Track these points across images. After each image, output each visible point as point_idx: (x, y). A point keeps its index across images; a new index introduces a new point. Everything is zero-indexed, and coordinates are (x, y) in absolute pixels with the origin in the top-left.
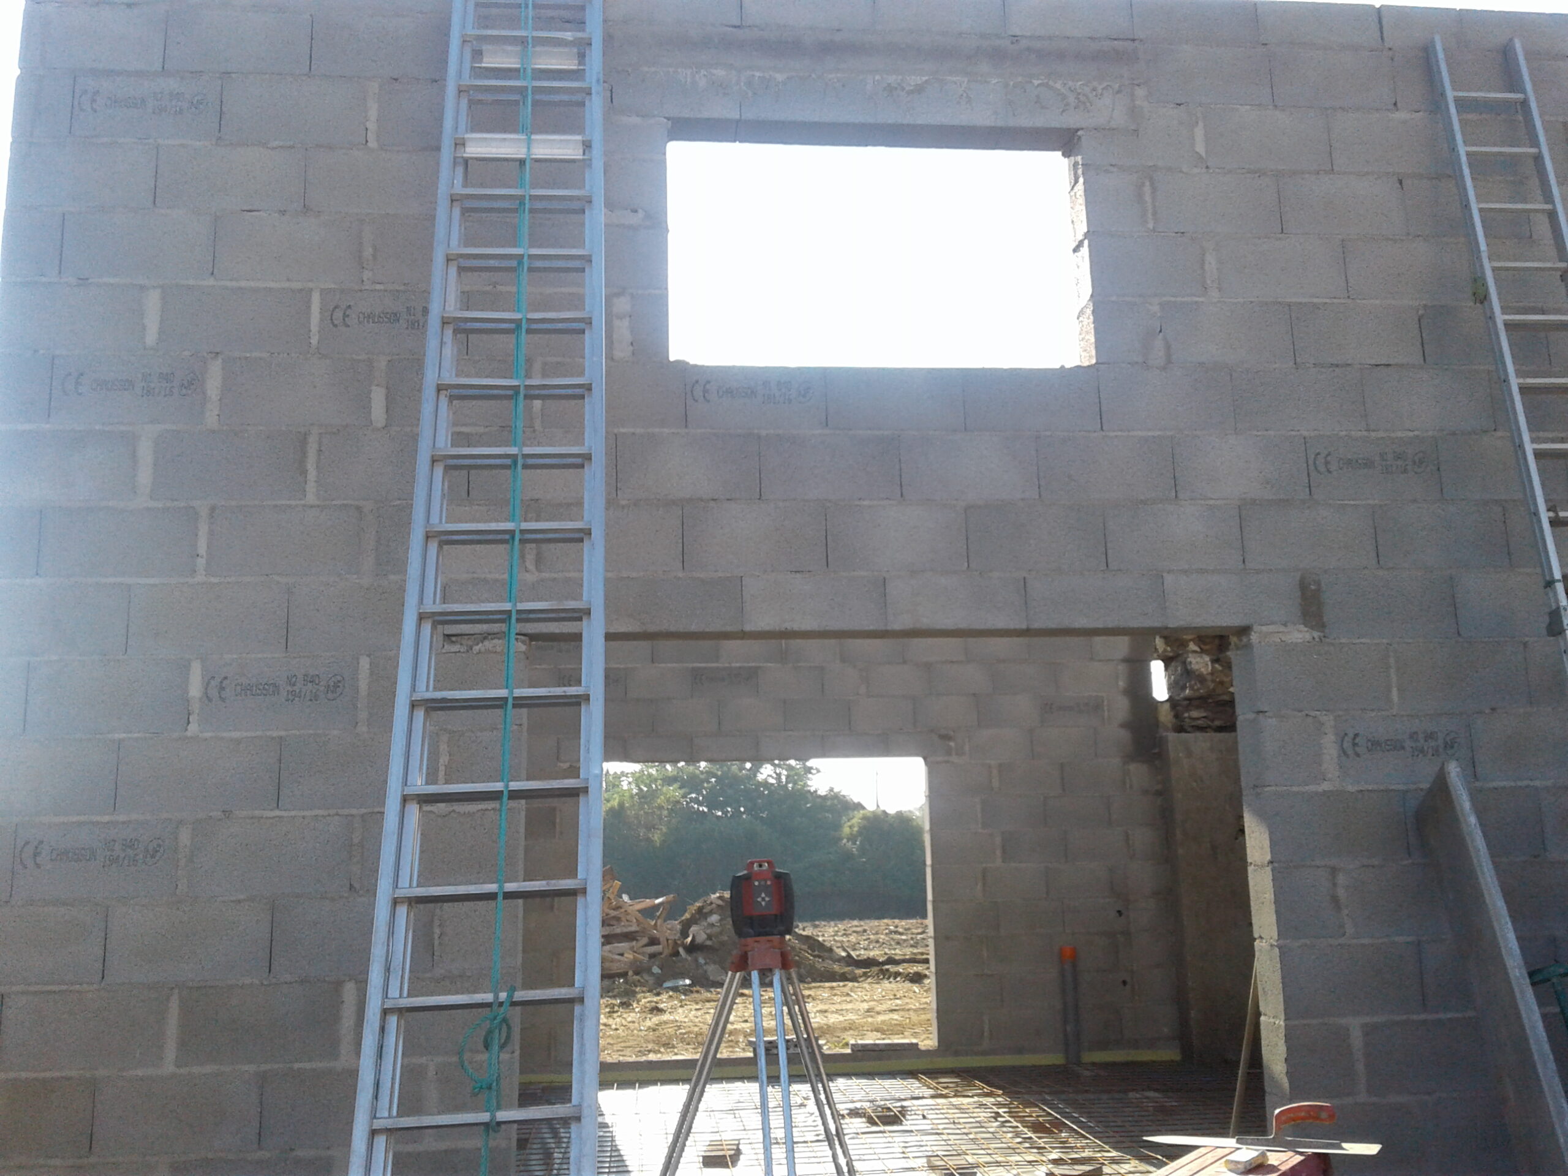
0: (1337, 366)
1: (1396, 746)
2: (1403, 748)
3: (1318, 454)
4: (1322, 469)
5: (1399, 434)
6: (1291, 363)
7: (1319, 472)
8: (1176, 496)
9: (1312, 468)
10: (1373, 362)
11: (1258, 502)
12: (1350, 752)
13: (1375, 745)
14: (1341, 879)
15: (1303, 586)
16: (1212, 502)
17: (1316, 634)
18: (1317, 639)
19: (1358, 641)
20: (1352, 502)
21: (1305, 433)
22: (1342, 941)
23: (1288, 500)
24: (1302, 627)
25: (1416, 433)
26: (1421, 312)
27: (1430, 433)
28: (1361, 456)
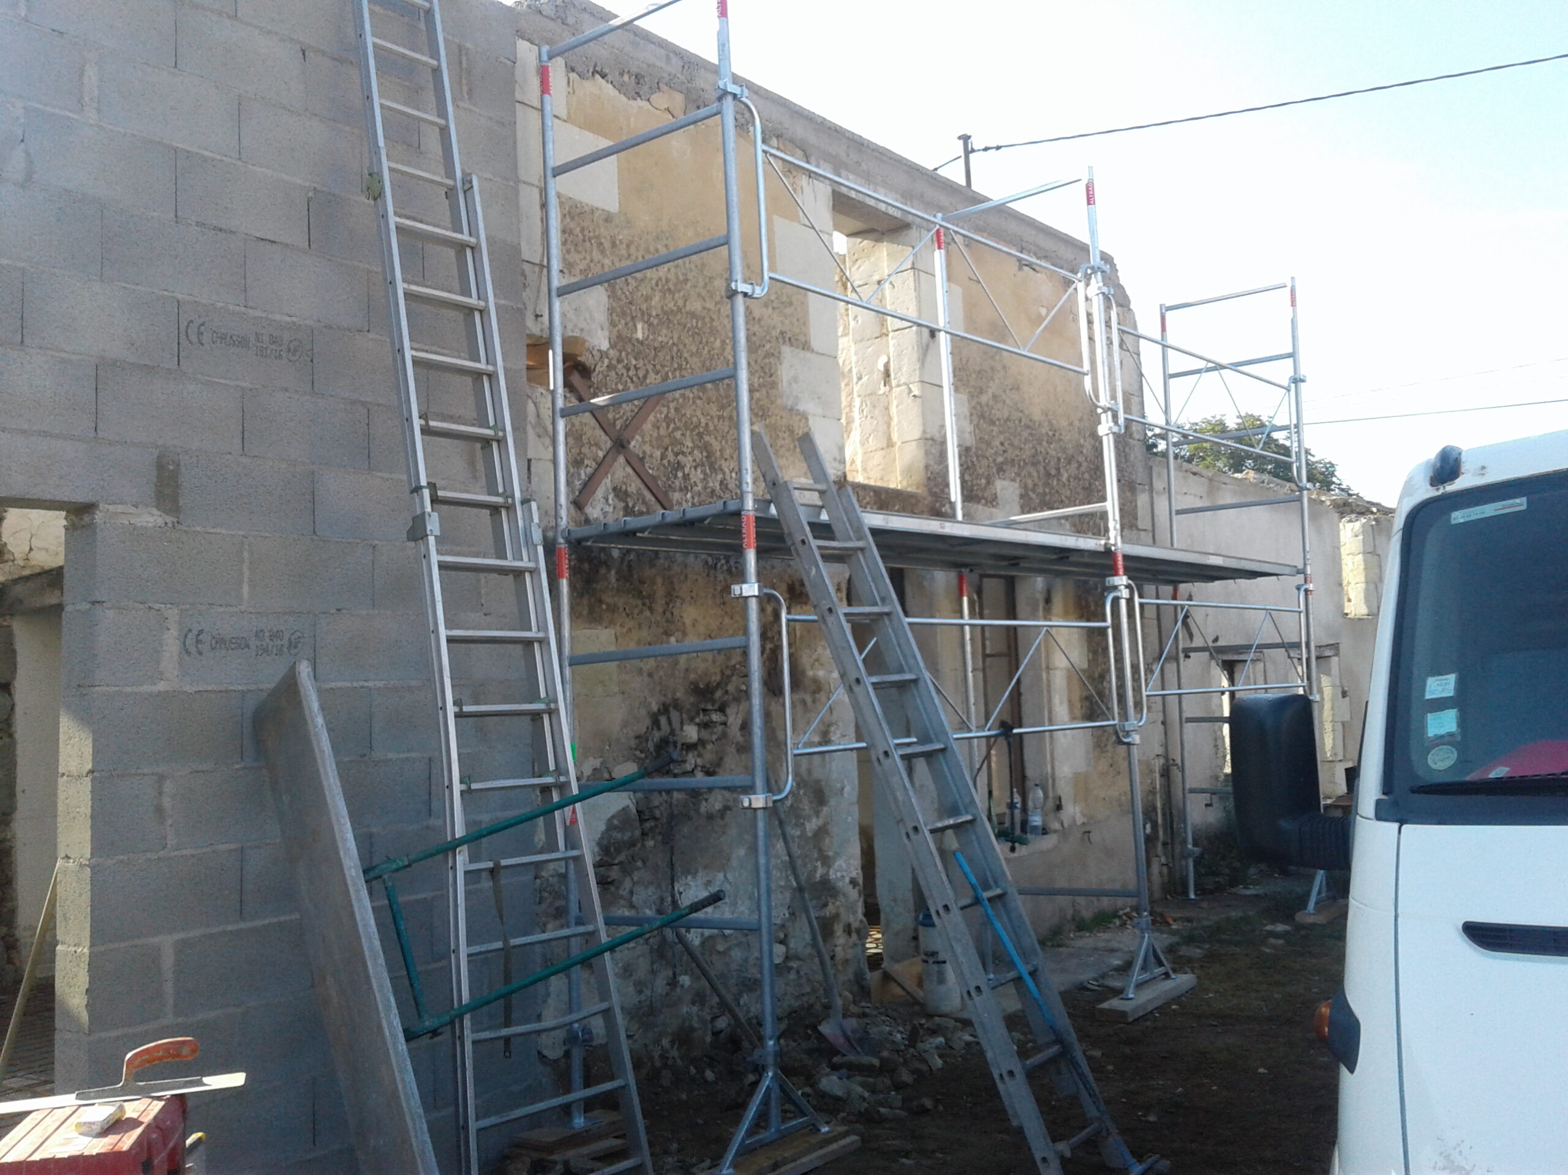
0: (221, 230)
1: (241, 644)
2: (248, 646)
3: (191, 321)
4: (194, 338)
5: (278, 317)
6: (172, 215)
7: (191, 342)
8: (22, 342)
9: (183, 336)
10: (258, 235)
11: (118, 364)
12: (193, 649)
13: (220, 642)
14: (168, 787)
15: (160, 466)
16: (63, 355)
17: (170, 519)
18: (170, 525)
19: (212, 531)
20: (222, 381)
21: (180, 296)
22: (162, 853)
23: (153, 368)
24: (155, 511)
25: (294, 319)
26: (311, 194)
27: (308, 322)
28: (235, 332)
